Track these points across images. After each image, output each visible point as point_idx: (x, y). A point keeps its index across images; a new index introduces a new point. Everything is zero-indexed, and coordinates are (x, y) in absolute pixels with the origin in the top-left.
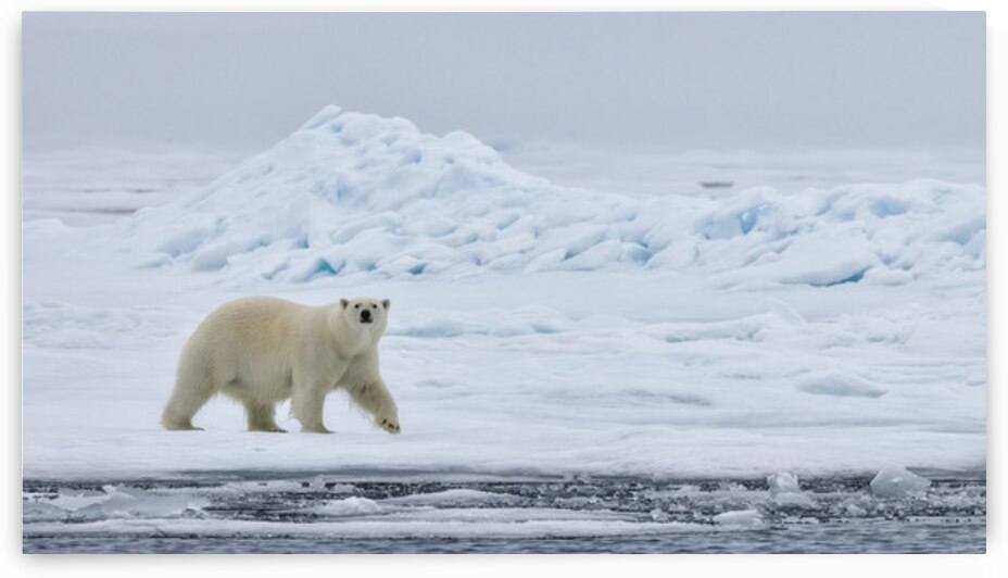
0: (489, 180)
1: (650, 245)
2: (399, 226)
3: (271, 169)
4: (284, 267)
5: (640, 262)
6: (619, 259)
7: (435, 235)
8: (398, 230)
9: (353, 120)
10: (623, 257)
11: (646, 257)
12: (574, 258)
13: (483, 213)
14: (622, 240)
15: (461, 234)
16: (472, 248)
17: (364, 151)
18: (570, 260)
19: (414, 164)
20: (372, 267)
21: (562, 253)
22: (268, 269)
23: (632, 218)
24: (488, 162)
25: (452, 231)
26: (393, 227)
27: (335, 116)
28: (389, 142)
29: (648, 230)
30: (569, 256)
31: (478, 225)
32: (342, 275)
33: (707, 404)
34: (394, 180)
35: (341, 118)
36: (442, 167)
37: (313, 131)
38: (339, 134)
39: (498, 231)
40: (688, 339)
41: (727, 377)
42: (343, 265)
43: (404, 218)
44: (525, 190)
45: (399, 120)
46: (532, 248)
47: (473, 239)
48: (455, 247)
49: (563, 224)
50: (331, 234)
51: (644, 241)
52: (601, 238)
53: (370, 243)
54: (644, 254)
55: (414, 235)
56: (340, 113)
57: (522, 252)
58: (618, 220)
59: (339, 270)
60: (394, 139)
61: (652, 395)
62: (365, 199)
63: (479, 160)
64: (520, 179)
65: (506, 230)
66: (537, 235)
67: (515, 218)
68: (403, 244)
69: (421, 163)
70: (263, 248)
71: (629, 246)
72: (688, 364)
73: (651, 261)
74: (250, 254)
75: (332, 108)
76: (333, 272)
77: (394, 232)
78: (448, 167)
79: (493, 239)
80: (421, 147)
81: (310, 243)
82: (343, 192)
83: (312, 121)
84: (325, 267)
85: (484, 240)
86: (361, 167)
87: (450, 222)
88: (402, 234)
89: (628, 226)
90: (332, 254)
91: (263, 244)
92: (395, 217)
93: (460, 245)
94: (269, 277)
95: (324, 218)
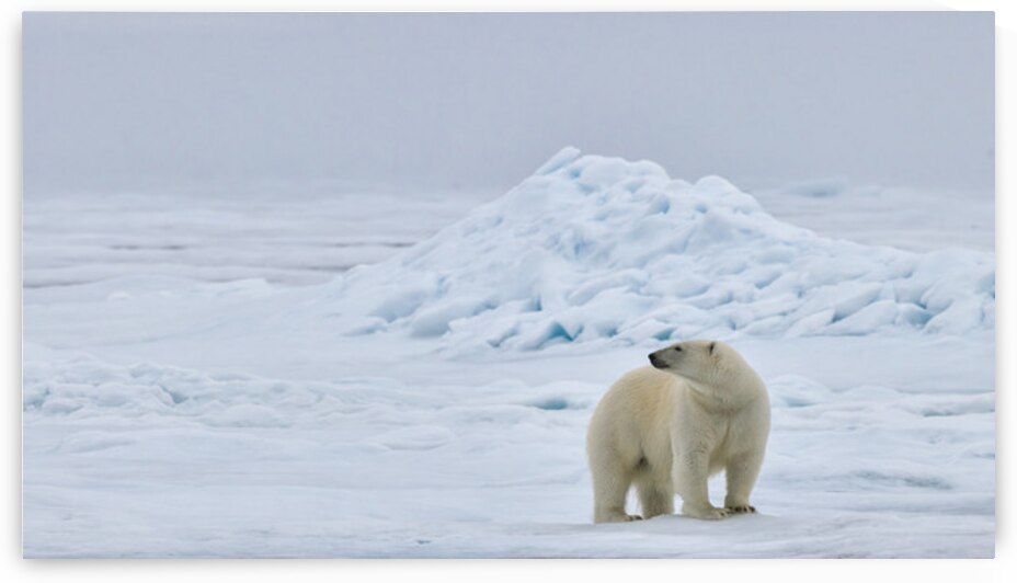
0: (747, 232)
1: (928, 306)
2: (644, 284)
3: (500, 221)
4: (513, 333)
5: (918, 326)
6: (893, 322)
7: (685, 296)
8: (643, 290)
9: (594, 163)
10: (898, 319)
11: (925, 319)
12: (844, 321)
13: (739, 271)
14: (898, 301)
15: (715, 294)
16: (726, 310)
17: (605, 200)
18: (838, 324)
19: (662, 214)
20: (613, 332)
21: (829, 314)
22: (495, 335)
23: (908, 275)
24: (746, 211)
25: (704, 290)
26: (637, 286)
27: (575, 159)
28: (632, 189)
29: (927, 289)
30: (836, 318)
31: (735, 284)
32: (580, 342)
33: (948, 487)
34: (639, 233)
35: (578, 163)
36: (693, 218)
37: (548, 177)
38: (577, 180)
39: (757, 290)
40: (949, 414)
41: (978, 456)
42: (580, 331)
43: (650, 276)
44: (788, 244)
45: (645, 164)
46: (794, 310)
47: (729, 299)
48: (708, 309)
49: (831, 281)
50: (568, 293)
51: (922, 301)
52: (873, 298)
53: (611, 304)
54: (923, 317)
55: (661, 295)
56: (580, 156)
57: (784, 314)
58: (893, 278)
59: (576, 336)
60: (640, 185)
61: (885, 478)
62: (605, 254)
63: (736, 210)
64: (783, 230)
65: (765, 289)
66: (800, 295)
67: (776, 276)
68: (649, 306)
69: (670, 212)
70: (489, 312)
71: (904, 307)
72: (933, 442)
73: (929, 324)
74: (475, 318)
75: (570, 151)
76: (570, 339)
77: (639, 293)
78: (700, 217)
79: (751, 299)
80: (670, 194)
81: (543, 305)
82: (581, 247)
83: (548, 165)
84: (559, 333)
85: (740, 300)
86: (601, 218)
87: (701, 280)
88: (649, 294)
89: (903, 284)
90: (568, 317)
91: (489, 306)
92: (639, 274)
93: (712, 307)
94: (496, 345)
95: (559, 275)
